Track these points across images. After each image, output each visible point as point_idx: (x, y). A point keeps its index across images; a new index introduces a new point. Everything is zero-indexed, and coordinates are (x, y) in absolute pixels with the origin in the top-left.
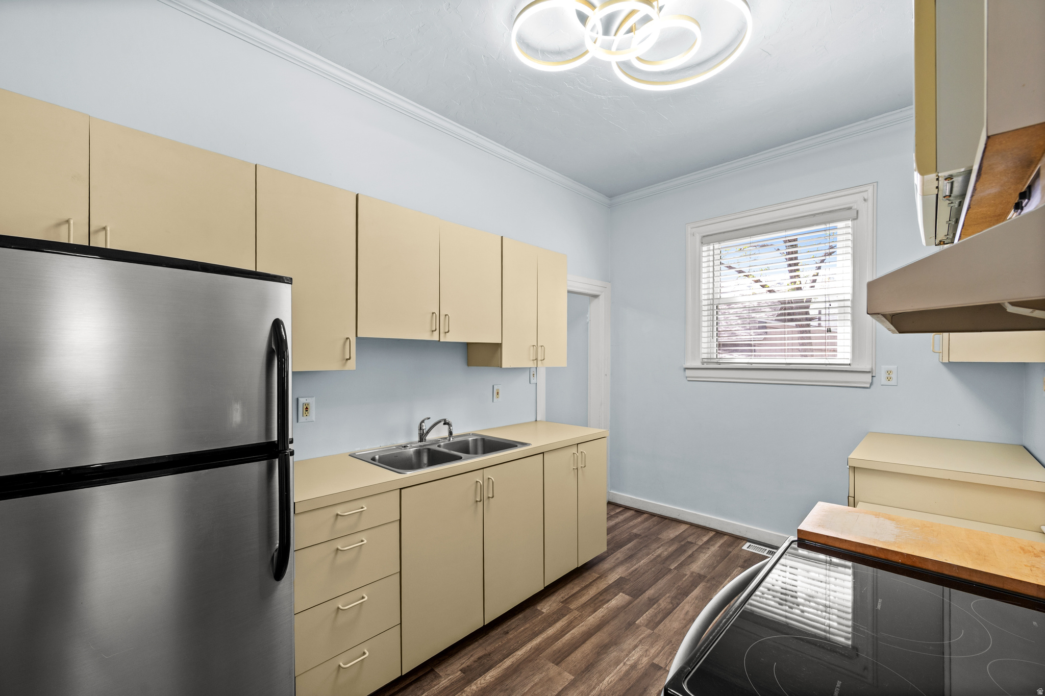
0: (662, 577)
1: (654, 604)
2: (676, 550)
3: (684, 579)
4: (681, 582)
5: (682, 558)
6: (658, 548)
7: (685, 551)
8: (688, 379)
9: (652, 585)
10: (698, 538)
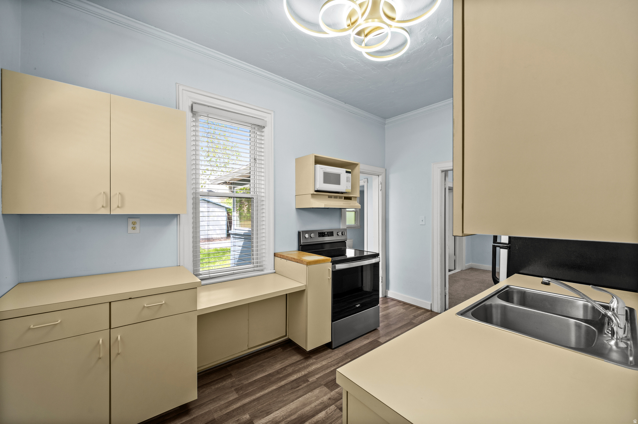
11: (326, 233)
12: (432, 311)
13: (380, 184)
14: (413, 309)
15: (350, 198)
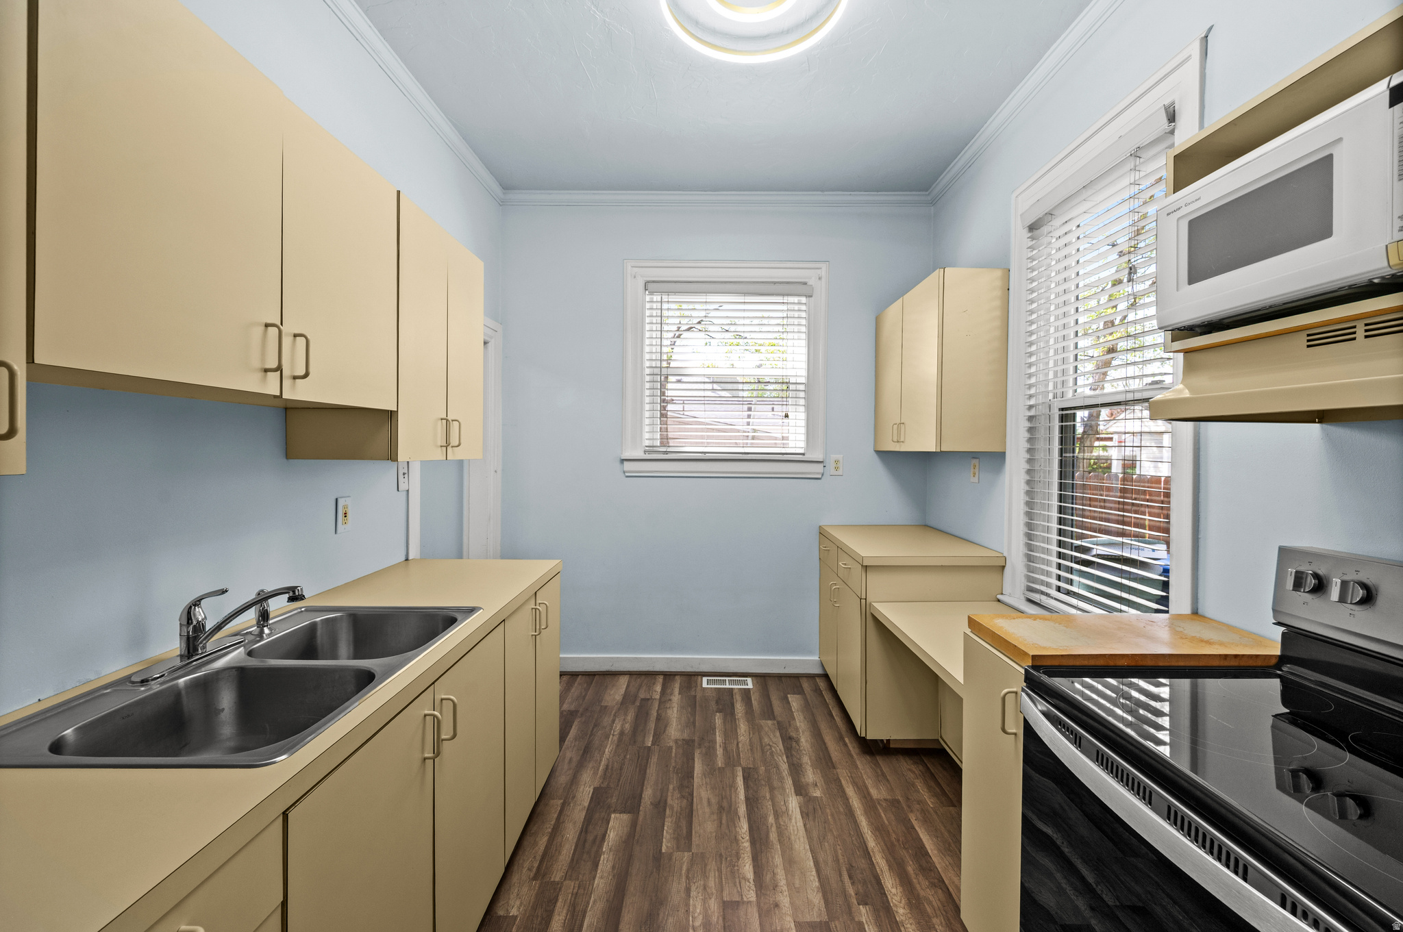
0: (647, 763)
1: (665, 810)
2: (637, 717)
3: (673, 755)
4: (673, 761)
5: (652, 725)
6: (613, 721)
7: (647, 714)
8: (627, 474)
9: (643, 783)
10: (649, 689)
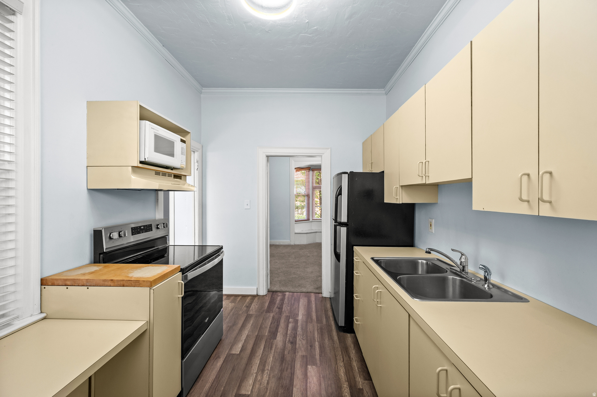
11: (142, 227)
12: (258, 295)
13: (196, 161)
14: (240, 299)
15: (180, 176)
